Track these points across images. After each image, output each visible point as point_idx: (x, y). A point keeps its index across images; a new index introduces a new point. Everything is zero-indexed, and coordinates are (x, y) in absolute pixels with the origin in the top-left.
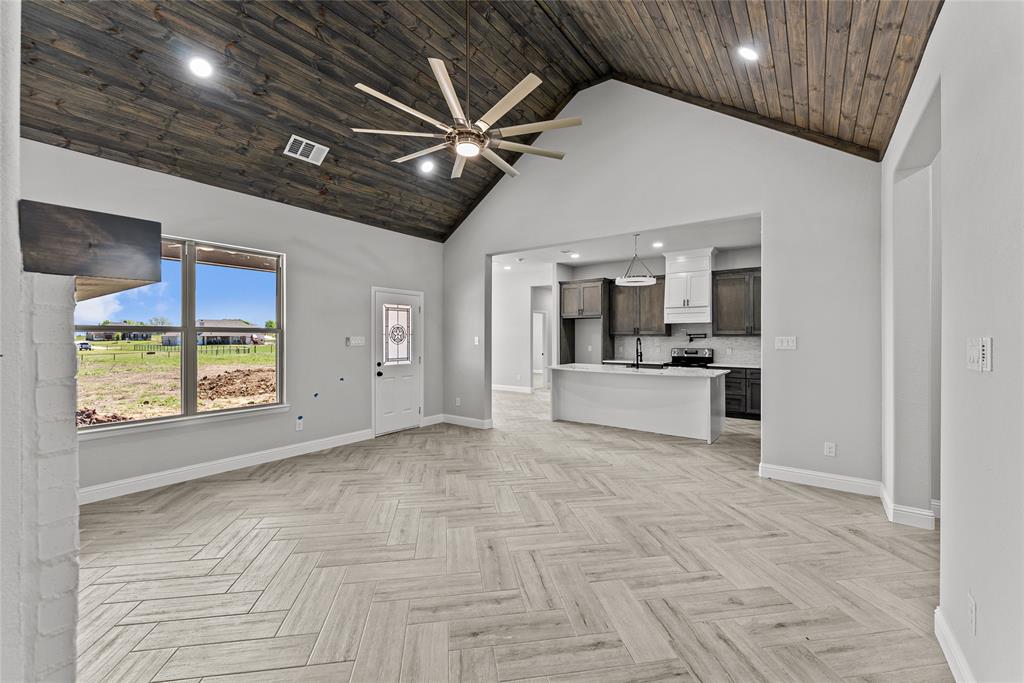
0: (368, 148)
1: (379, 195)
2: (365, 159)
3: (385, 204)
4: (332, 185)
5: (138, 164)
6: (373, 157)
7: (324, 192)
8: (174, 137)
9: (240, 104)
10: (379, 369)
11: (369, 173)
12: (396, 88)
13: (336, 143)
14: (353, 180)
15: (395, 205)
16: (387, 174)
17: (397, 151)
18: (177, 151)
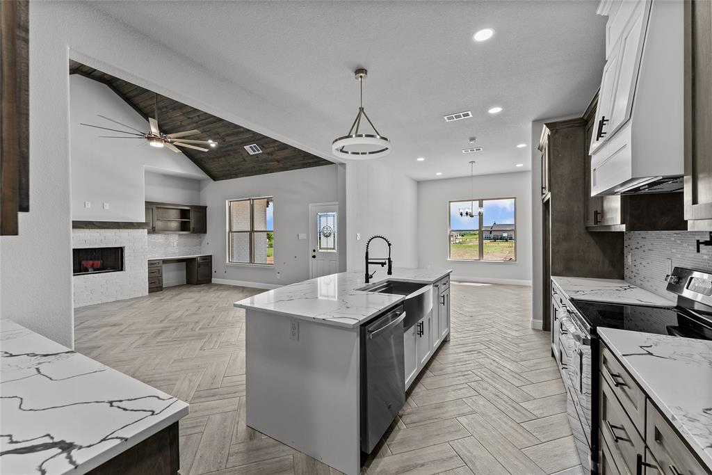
1: (294, 151)
4: (276, 157)
8: (233, 165)
9: (226, 147)
10: (314, 254)
14: (278, 151)
18: (238, 169)
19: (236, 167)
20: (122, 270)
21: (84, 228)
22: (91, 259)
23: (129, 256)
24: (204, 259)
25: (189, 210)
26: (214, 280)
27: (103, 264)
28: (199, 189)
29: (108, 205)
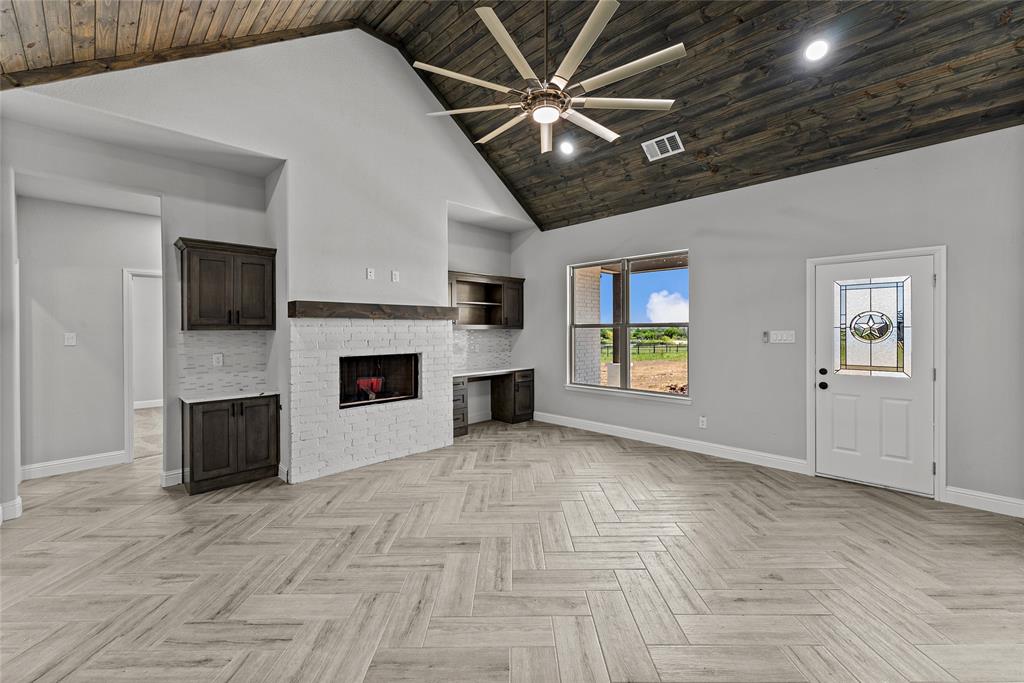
0: (708, 101)
1: (783, 133)
2: (718, 113)
3: (804, 137)
4: (715, 159)
5: (594, 218)
6: (724, 104)
7: (716, 169)
8: (594, 193)
9: (596, 152)
10: (822, 378)
11: (741, 121)
12: (669, 28)
13: (676, 123)
14: (730, 140)
15: (823, 129)
16: (764, 106)
17: (745, 75)
18: (602, 200)
19: (597, 197)
20: (416, 396)
21: (368, 317)
22: (374, 375)
23: (428, 371)
24: (524, 377)
25: (500, 286)
26: (538, 416)
27: (385, 384)
28: (509, 250)
29: (397, 273)
